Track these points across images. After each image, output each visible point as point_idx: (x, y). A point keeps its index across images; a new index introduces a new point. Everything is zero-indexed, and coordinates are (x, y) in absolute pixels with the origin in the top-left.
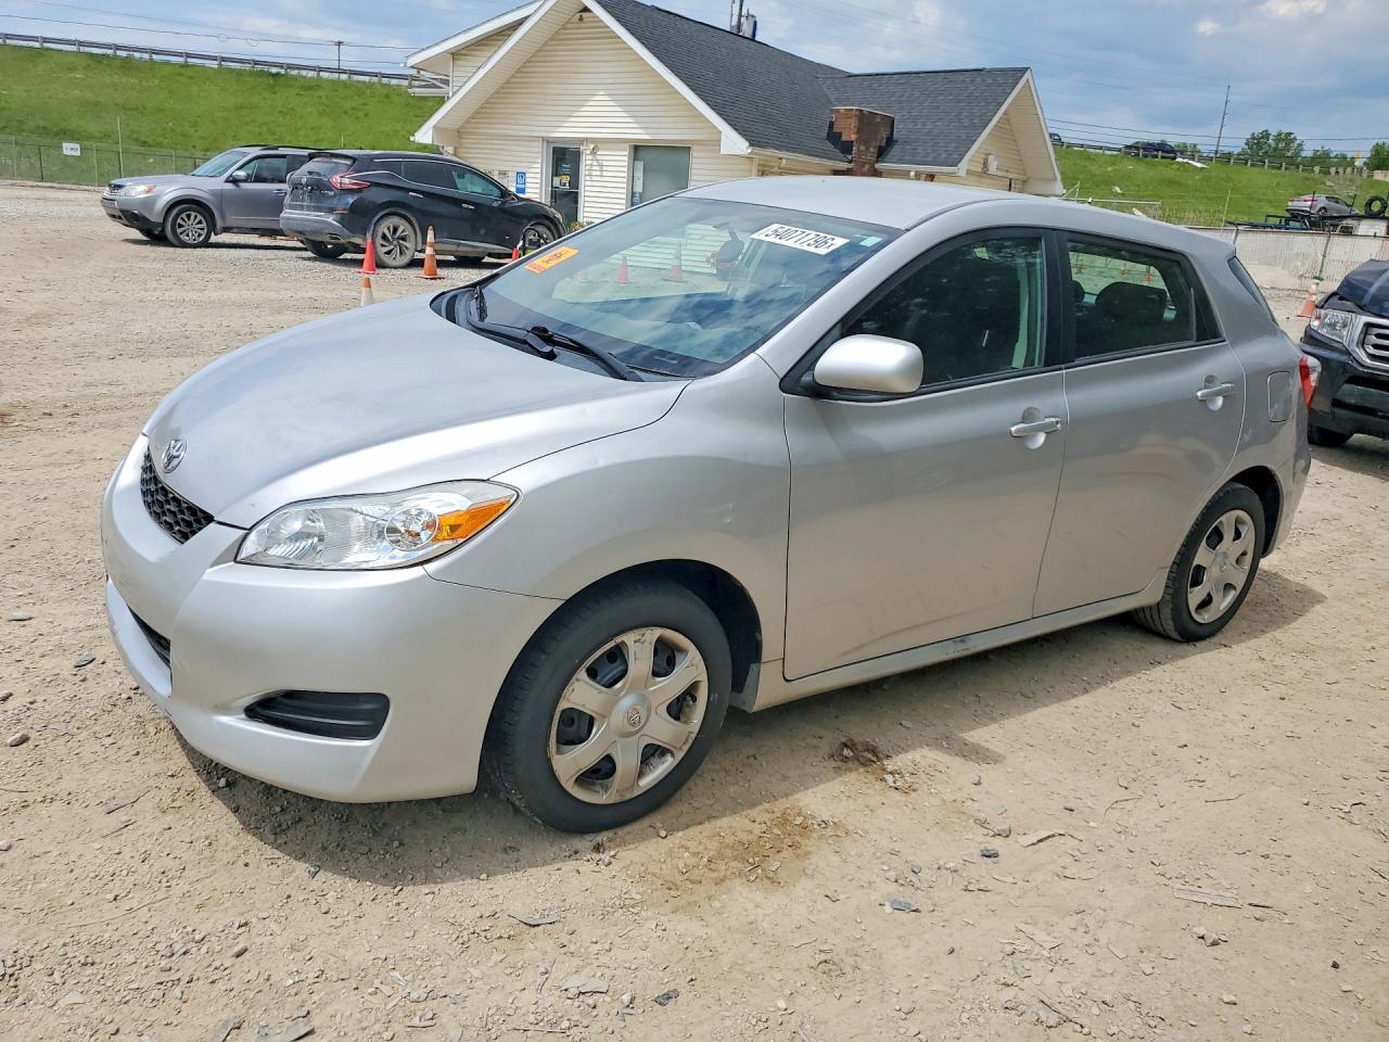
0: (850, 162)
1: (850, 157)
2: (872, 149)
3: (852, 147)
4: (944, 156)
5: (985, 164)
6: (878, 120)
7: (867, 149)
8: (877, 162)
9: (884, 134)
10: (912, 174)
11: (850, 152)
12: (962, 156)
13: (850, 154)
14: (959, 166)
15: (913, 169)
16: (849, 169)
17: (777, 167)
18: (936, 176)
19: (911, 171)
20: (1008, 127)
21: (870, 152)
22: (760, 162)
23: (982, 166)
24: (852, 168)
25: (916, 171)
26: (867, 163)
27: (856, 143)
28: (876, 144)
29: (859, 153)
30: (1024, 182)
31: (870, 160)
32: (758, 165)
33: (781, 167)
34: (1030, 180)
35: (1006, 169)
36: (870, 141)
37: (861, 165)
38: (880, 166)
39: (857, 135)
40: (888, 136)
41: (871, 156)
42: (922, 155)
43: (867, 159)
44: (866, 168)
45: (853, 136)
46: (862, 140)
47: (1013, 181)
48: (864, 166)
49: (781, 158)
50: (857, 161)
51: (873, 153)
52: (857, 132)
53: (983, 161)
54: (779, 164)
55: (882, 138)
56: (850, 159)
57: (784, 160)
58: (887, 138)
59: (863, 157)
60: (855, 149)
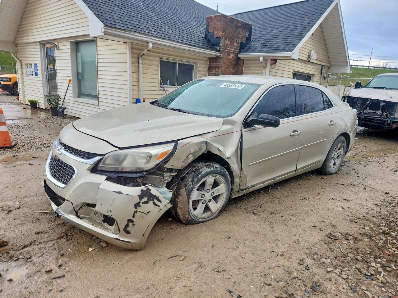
0: (219, 51)
2: (235, 44)
3: (220, 41)
4: (283, 46)
5: (309, 56)
6: (239, 25)
7: (232, 43)
8: (240, 53)
10: (261, 59)
11: (218, 44)
12: (295, 46)
13: (219, 46)
14: (293, 51)
15: (261, 56)
16: (218, 57)
17: (146, 49)
18: (278, 59)
19: (260, 57)
20: (322, 36)
21: (234, 46)
22: (133, 46)
23: (307, 56)
24: (220, 56)
25: (264, 57)
26: (232, 53)
27: (223, 38)
28: (239, 41)
29: (226, 46)
30: (329, 67)
31: (234, 51)
32: (132, 48)
33: (148, 49)
34: (332, 67)
35: (320, 60)
36: (234, 39)
37: (228, 54)
38: (241, 55)
39: (223, 33)
40: (248, 36)
41: (235, 49)
42: (268, 47)
43: (232, 50)
44: (231, 56)
45: (220, 33)
46: (227, 37)
47: (323, 67)
48: (230, 55)
49: (148, 43)
50: (224, 51)
51: (236, 46)
52: (223, 31)
53: (307, 54)
54: (147, 47)
55: (243, 37)
56: (218, 49)
57: (150, 43)
58: (247, 38)
59: (229, 49)
60: (222, 43)
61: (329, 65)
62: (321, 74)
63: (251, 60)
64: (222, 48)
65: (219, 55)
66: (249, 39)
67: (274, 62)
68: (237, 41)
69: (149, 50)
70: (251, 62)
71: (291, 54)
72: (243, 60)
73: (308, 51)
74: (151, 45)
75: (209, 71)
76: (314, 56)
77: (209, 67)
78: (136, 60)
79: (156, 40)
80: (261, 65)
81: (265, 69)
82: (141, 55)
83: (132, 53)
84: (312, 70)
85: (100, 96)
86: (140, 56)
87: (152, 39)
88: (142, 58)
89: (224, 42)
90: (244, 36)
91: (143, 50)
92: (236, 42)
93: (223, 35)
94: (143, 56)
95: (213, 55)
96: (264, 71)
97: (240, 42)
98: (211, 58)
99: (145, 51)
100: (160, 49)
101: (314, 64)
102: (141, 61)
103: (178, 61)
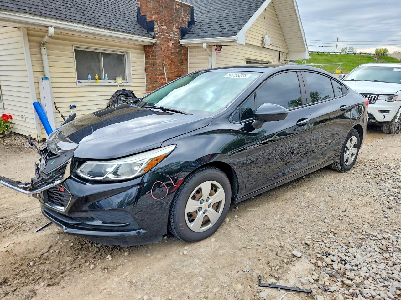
0: (154, 37)
1: (153, 34)
2: (175, 29)
3: (153, 25)
4: (227, 29)
5: (263, 42)
6: (177, 7)
7: (170, 28)
8: (181, 39)
9: (186, 18)
10: (205, 46)
11: (152, 29)
12: (240, 28)
13: (153, 32)
14: (237, 35)
16: (154, 44)
17: (47, 36)
18: (223, 45)
19: (203, 43)
20: (277, 19)
21: (173, 31)
22: (30, 32)
23: (261, 42)
24: (156, 43)
25: (207, 43)
26: (171, 40)
27: (156, 22)
28: (178, 25)
29: (162, 31)
30: (287, 53)
31: (174, 37)
32: (28, 35)
33: (49, 35)
34: (290, 52)
35: (276, 45)
36: (171, 23)
37: (165, 41)
38: (183, 42)
39: (157, 16)
40: (190, 20)
41: (174, 34)
42: (212, 31)
43: (171, 37)
44: (171, 44)
45: (153, 17)
46: (163, 21)
47: (281, 54)
48: (168, 42)
49: (47, 27)
50: (159, 37)
51: (176, 32)
52: (156, 14)
53: (261, 39)
54: (47, 32)
55: (184, 22)
56: (153, 35)
57: (50, 28)
58: (189, 22)
59: (167, 34)
60: (156, 28)
61: (287, 51)
62: (279, 61)
63: (195, 48)
64: (157, 34)
65: (155, 41)
66: (191, 22)
67: (219, 49)
68: (177, 25)
69: (50, 37)
70: (196, 49)
71: (235, 38)
72: (187, 48)
73: (261, 36)
74: (51, 31)
75: (146, 62)
76: (268, 41)
77: (146, 56)
78: (37, 50)
79: (58, 23)
80: (205, 53)
81: (211, 57)
82: (43, 43)
83: (29, 41)
84: (268, 56)
85: (4, 97)
86: (42, 45)
87: (51, 22)
88: (45, 47)
89: (159, 27)
90: (185, 19)
91: (44, 37)
92: (176, 27)
93: (157, 19)
94: (47, 45)
95: (145, 42)
96: (210, 60)
97: (181, 27)
98: (147, 46)
99: (46, 39)
100: (68, 35)
101: (269, 51)
102: (44, 51)
103: (103, 50)
